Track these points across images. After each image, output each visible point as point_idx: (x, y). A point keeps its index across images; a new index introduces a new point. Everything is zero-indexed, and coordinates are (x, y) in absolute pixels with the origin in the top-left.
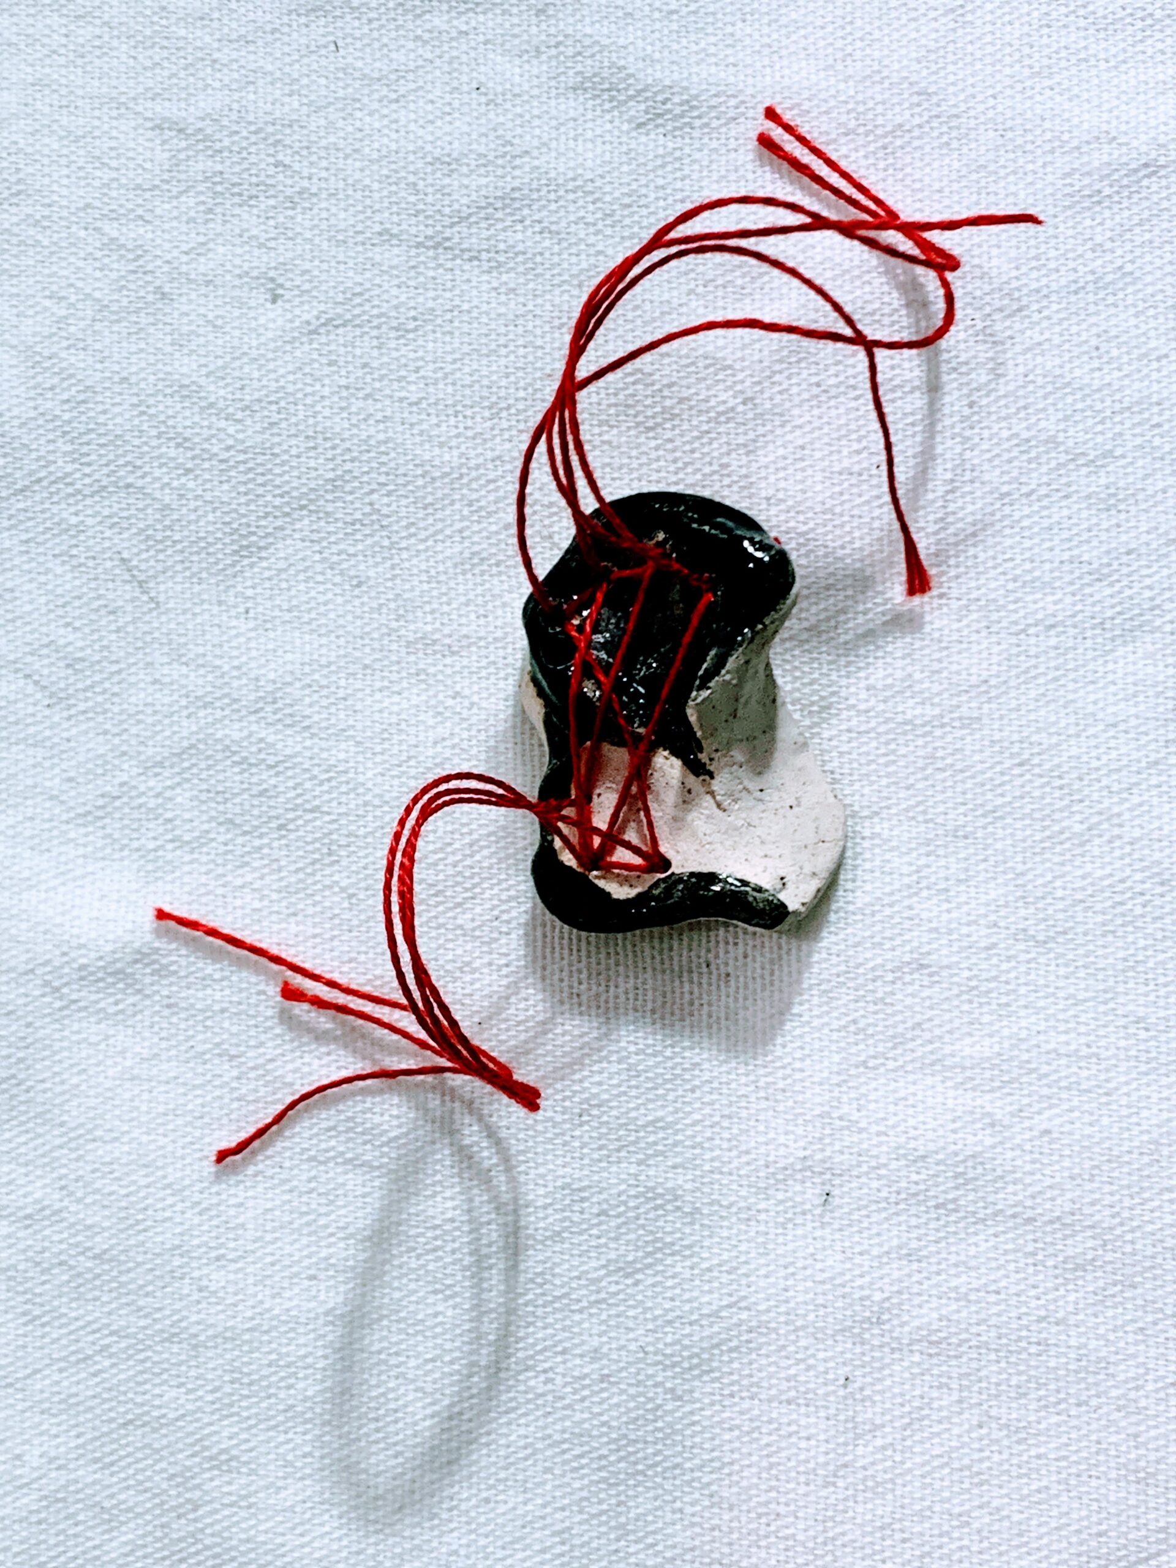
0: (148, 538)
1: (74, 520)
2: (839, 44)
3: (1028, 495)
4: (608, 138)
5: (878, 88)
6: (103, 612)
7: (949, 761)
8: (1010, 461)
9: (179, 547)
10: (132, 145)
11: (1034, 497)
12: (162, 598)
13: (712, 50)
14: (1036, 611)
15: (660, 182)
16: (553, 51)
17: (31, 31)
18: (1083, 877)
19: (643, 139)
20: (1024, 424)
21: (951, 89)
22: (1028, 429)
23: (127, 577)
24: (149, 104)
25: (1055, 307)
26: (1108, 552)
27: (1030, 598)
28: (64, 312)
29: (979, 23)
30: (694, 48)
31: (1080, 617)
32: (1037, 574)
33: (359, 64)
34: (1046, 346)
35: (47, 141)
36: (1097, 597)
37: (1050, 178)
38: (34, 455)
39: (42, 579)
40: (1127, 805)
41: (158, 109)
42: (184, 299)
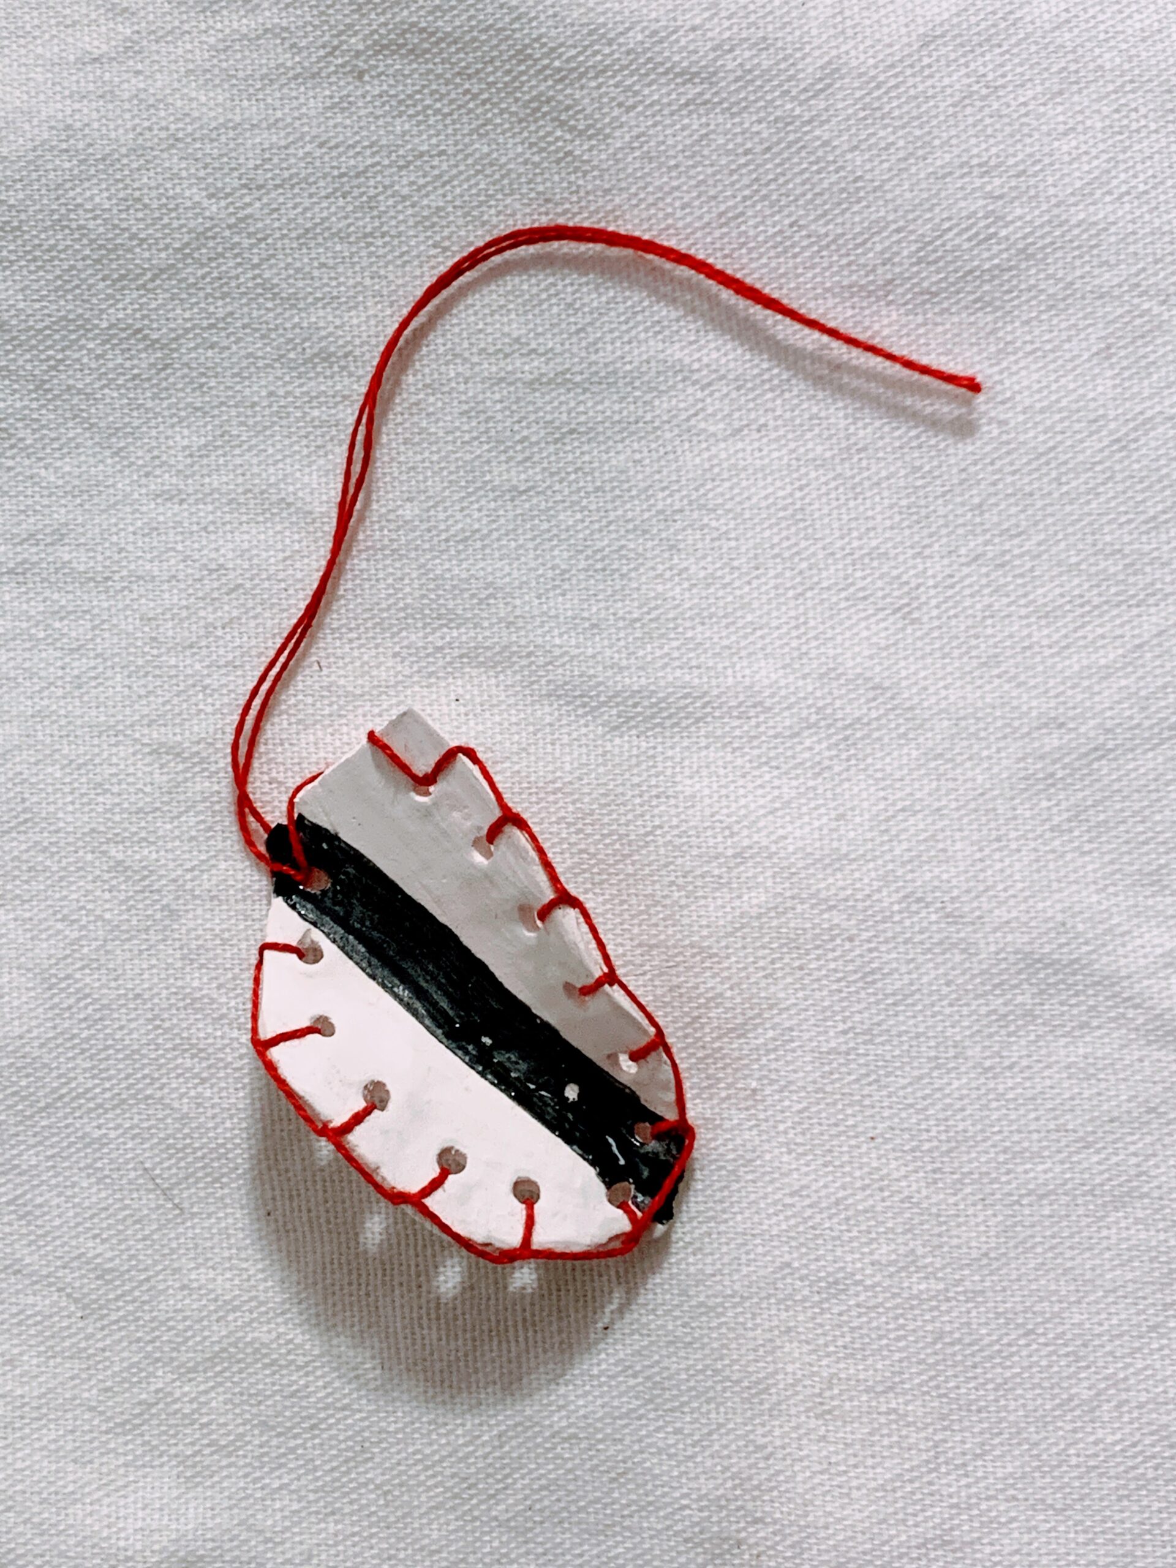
0: (169, 1147)
1: (97, 1133)
2: (794, 644)
3: (1010, 1067)
4: (584, 741)
5: (835, 684)
6: (129, 1222)
7: (957, 1335)
8: (990, 1036)
9: (199, 1154)
10: (131, 770)
11: (1016, 1070)
12: (186, 1205)
13: (676, 654)
14: (1028, 1182)
15: (636, 780)
16: (524, 662)
17: (27, 665)
18: (1096, 1443)
19: (617, 741)
20: (1001, 1001)
21: (904, 683)
22: (1005, 1004)
23: (151, 1187)
24: (146, 731)
25: (1020, 886)
26: (1091, 1120)
27: (1020, 1169)
28: (76, 934)
29: (925, 619)
30: (658, 653)
31: (1069, 1186)
32: (1026, 1144)
33: (342, 682)
34: (1014, 925)
35: (50, 770)
36: (1085, 1165)
37: (1005, 762)
38: (54, 1074)
39: (69, 1193)
40: (1132, 1370)
41: (155, 735)
42: (190, 916)
